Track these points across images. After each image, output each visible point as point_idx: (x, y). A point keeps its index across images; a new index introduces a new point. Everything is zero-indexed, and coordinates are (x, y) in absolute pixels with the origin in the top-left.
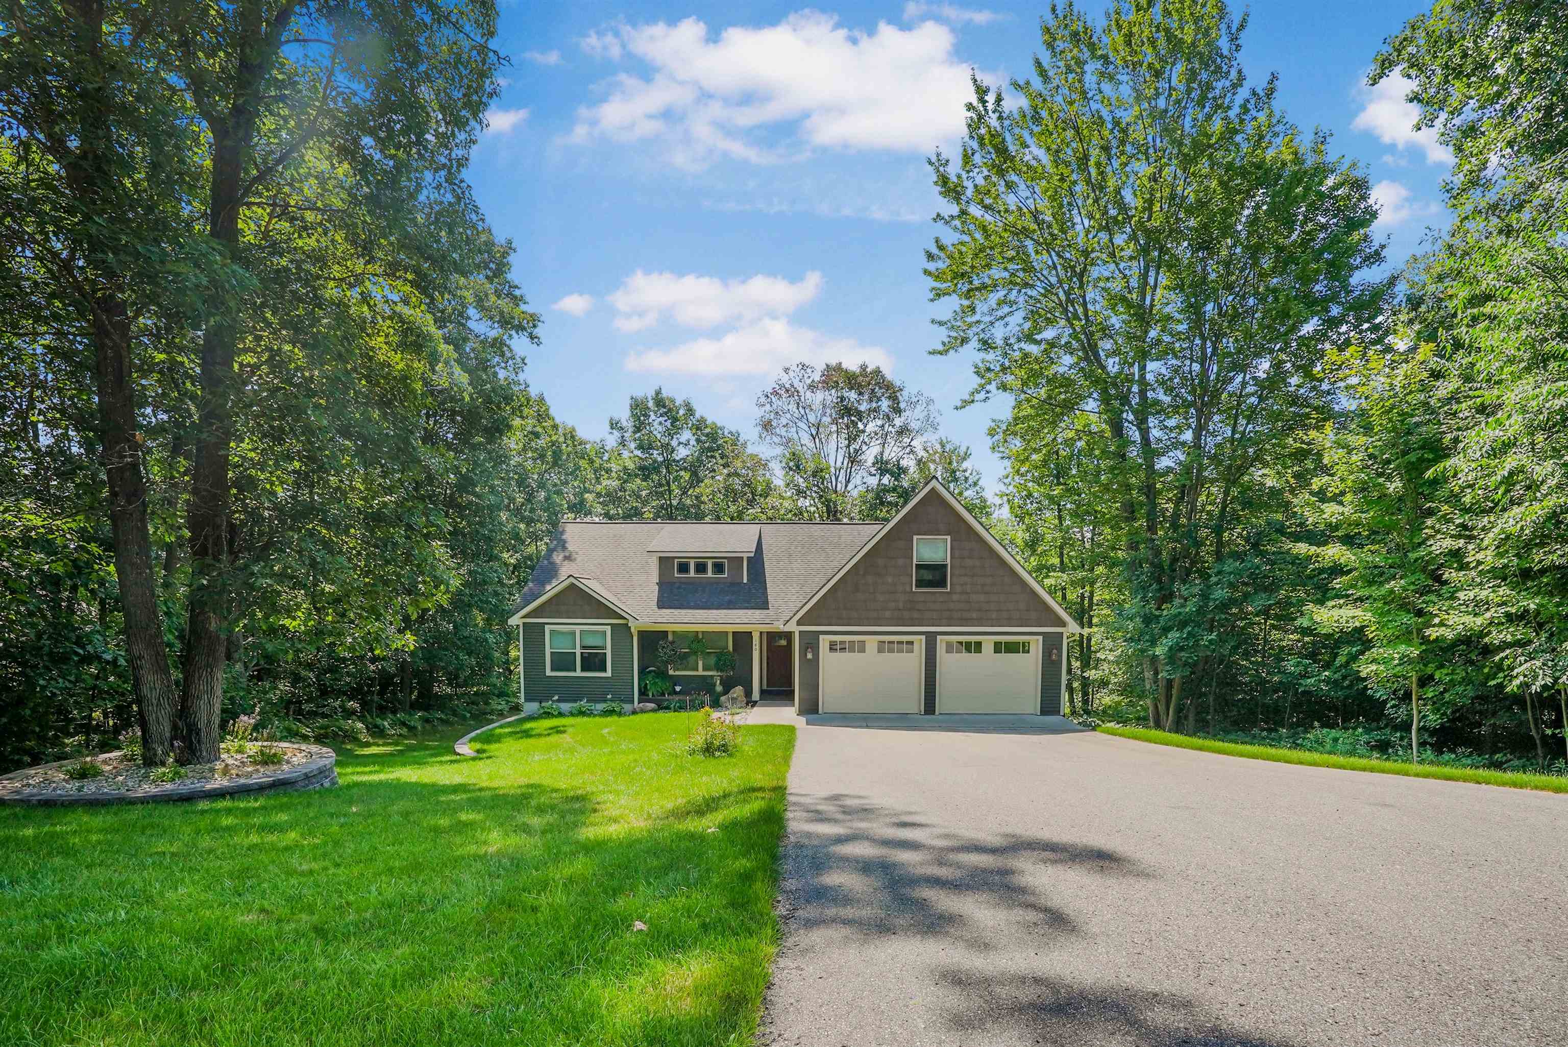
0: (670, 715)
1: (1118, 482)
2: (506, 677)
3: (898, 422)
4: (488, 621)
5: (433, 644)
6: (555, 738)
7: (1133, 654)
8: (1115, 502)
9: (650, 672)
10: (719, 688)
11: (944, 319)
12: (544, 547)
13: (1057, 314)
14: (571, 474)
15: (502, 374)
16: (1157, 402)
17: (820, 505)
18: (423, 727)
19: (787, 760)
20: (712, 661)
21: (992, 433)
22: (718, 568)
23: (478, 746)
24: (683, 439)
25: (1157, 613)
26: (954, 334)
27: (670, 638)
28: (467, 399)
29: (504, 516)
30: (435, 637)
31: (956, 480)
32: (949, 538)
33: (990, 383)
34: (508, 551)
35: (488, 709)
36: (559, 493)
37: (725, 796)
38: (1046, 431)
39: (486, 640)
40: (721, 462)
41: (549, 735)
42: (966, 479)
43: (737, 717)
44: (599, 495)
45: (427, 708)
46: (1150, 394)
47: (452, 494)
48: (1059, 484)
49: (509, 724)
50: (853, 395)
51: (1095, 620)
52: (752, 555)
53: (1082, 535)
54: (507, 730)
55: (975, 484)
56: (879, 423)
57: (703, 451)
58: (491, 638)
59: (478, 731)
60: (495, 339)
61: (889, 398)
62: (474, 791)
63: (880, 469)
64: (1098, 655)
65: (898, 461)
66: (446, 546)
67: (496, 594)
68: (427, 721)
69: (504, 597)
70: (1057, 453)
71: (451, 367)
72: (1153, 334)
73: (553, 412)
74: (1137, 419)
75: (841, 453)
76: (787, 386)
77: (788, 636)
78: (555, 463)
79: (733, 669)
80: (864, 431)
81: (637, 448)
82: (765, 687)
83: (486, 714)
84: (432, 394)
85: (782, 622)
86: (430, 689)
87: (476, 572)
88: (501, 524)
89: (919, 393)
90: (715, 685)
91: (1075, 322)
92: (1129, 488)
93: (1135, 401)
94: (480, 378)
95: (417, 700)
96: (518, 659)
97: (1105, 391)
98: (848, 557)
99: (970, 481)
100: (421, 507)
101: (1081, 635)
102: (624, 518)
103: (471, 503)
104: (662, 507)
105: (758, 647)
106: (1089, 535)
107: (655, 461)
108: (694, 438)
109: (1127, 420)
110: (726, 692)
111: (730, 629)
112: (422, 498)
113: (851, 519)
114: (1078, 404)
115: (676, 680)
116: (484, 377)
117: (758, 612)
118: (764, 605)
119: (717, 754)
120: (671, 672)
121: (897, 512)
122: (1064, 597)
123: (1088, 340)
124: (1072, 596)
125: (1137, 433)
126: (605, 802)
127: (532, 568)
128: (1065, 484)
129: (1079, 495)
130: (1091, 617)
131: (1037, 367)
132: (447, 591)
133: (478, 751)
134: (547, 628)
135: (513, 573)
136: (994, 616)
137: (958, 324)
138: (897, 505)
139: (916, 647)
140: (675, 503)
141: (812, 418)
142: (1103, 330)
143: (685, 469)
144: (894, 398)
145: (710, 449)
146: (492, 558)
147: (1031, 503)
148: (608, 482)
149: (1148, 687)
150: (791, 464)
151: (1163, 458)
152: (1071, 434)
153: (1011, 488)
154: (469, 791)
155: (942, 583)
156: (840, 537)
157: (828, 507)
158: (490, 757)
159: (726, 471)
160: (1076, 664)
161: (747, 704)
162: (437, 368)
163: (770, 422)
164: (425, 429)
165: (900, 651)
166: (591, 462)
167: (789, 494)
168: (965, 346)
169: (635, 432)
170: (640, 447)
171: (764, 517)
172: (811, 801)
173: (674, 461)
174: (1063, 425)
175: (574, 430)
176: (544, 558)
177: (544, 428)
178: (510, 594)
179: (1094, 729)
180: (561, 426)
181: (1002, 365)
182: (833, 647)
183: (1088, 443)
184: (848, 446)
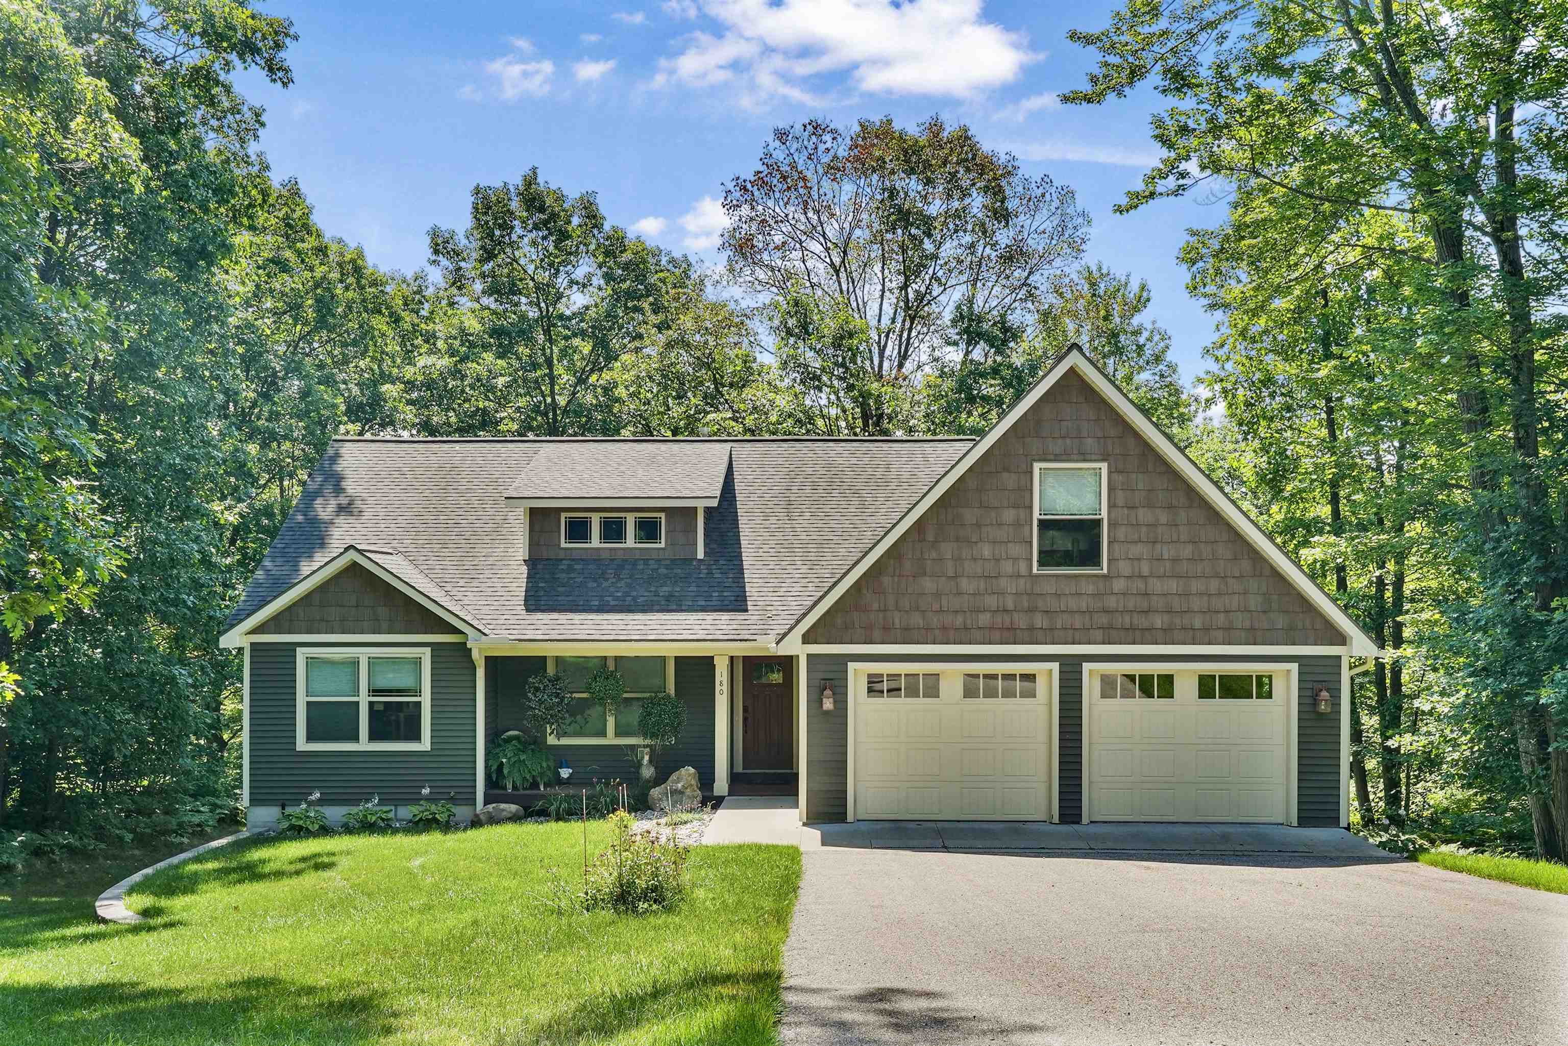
0: (552, 827)
1: (1450, 351)
2: (212, 755)
3: (1004, 237)
4: (177, 640)
5: (58, 691)
6: (310, 879)
7: (1491, 701)
8: (1445, 391)
9: (509, 740)
10: (647, 772)
11: (1094, 29)
12: (297, 490)
13: (1326, 12)
14: (355, 343)
15: (211, 143)
16: (1535, 185)
17: (848, 405)
18: (28, 865)
19: (781, 917)
20: (634, 716)
21: (1190, 257)
22: (648, 530)
23: (145, 901)
24: (580, 273)
25: (1540, 616)
26: (1113, 59)
27: (551, 670)
28: (139, 189)
29: (214, 428)
30: (63, 675)
31: (1118, 351)
32: (1104, 466)
33: (1188, 158)
34: (223, 498)
35: (173, 823)
36: (328, 381)
37: (656, 994)
38: (1301, 250)
39: (172, 680)
40: (654, 319)
41: (298, 873)
42: (1140, 348)
43: (682, 831)
44: (410, 385)
45: (38, 825)
46: (1522, 170)
47: (105, 384)
48: (1328, 356)
49: (215, 854)
50: (914, 185)
51: (1407, 633)
52: (714, 503)
53: (1378, 459)
54: (211, 865)
55: (1158, 359)
56: (967, 239)
57: (617, 297)
58: (182, 675)
59: (149, 871)
60: (196, 70)
61: (986, 190)
62: (132, 998)
63: (966, 331)
64: (1416, 703)
65: (1003, 316)
66: (92, 490)
67: (197, 585)
68: (37, 852)
69: (213, 594)
70: (1324, 294)
71: (104, 124)
72: (1529, 44)
73: (318, 219)
74: (1491, 218)
75: (890, 299)
76: (785, 168)
77: (787, 664)
78: (322, 322)
79: (675, 731)
80: (934, 257)
81: (486, 292)
82: (739, 769)
83: (167, 832)
84: (63, 179)
85: (772, 637)
86: (48, 783)
87: (155, 542)
88: (207, 443)
89: (1046, 180)
90: (639, 764)
91: (1365, 29)
92: (1474, 361)
93: (1489, 181)
94: (163, 147)
95: (17, 808)
96: (237, 718)
97: (1425, 166)
98: (904, 506)
99: (1148, 352)
100: (37, 408)
101: (1380, 667)
102: (460, 430)
103: (145, 401)
104: (536, 409)
105: (725, 688)
106: (1391, 459)
107: (523, 317)
108: (599, 273)
109: (1469, 223)
110: (661, 778)
111: (672, 650)
112: (40, 393)
113: (911, 430)
114: (1367, 193)
115: (562, 756)
116: (173, 145)
117: (725, 616)
118: (738, 604)
119: (642, 906)
120: (552, 740)
121: (1001, 416)
122: (1342, 584)
123: (1391, 64)
124: (1358, 582)
125: (1493, 250)
126: (410, 1013)
127: (272, 532)
128: (1341, 357)
129: (1370, 379)
130: (1399, 626)
131: (1283, 122)
132: (92, 581)
133: (146, 913)
134: (301, 654)
135: (232, 542)
136: (1198, 623)
137: (1123, 39)
138: (1000, 403)
139: (1041, 685)
140: (562, 401)
141: (832, 230)
142: (1423, 42)
143: (583, 334)
144: (995, 191)
145: (631, 295)
146: (189, 512)
147: (1272, 395)
148: (431, 360)
149: (1526, 770)
150: (792, 322)
151: (1550, 299)
152: (1353, 256)
153: (1229, 366)
154: (122, 999)
155: (1091, 557)
156: (888, 468)
157: (864, 406)
158: (171, 925)
159: (662, 339)
160: (1370, 721)
161: (704, 803)
162: (73, 125)
163: (749, 239)
164: (48, 251)
165: (1009, 694)
166: (396, 320)
167: (787, 381)
168: (1139, 85)
169: (482, 261)
170: (494, 290)
171: (739, 428)
172: (831, 1003)
173: (561, 317)
174: (1335, 237)
175: (360, 254)
176: (297, 509)
177: (299, 253)
178: (225, 585)
179: (1413, 857)
180: (334, 248)
181: (1212, 119)
182: (874, 687)
183: (1387, 273)
184: (904, 287)
